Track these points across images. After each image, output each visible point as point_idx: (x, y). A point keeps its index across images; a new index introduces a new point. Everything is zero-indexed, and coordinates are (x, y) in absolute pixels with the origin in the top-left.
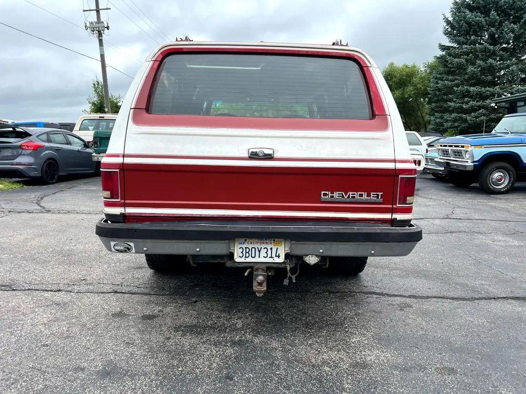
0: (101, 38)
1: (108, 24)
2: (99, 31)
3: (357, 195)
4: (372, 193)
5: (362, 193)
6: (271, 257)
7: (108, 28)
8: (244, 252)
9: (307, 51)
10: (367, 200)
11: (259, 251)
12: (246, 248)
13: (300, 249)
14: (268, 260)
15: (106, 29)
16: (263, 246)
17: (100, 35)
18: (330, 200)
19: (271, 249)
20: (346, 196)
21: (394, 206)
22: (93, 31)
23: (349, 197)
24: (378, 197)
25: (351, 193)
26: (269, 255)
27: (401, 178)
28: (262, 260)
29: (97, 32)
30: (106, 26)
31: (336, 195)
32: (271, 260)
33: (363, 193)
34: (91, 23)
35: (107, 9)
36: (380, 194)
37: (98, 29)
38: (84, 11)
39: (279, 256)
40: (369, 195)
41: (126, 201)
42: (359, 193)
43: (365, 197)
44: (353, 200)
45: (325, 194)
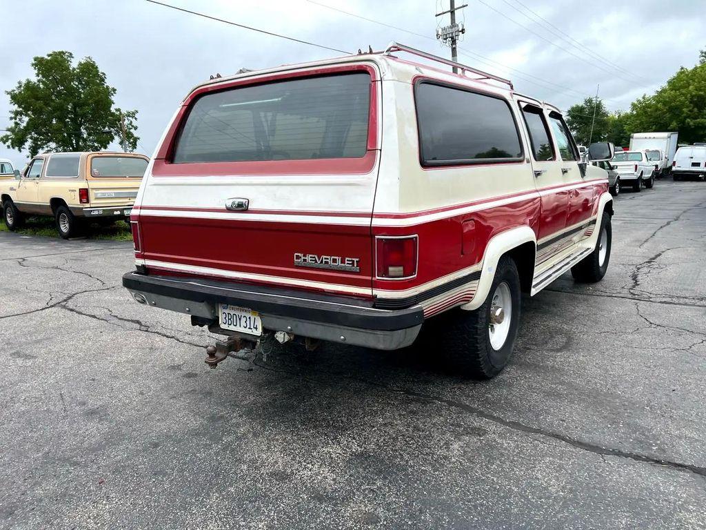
0: (454, 46)
1: (463, 26)
2: (452, 38)
3: (330, 259)
4: (347, 259)
5: (335, 258)
6: (249, 328)
7: (463, 31)
8: (227, 318)
9: (316, 71)
10: (341, 267)
11: (240, 319)
12: (228, 314)
13: (274, 322)
14: (247, 331)
15: (461, 33)
16: (244, 314)
17: (454, 42)
18: (303, 265)
19: (250, 318)
20: (319, 259)
21: (373, 279)
22: (446, 39)
23: (322, 262)
24: (353, 264)
25: (324, 257)
26: (248, 327)
27: (378, 239)
28: (242, 330)
29: (450, 39)
30: (460, 30)
31: (309, 258)
32: (249, 332)
33: (337, 258)
34: (444, 29)
35: (464, 6)
36: (355, 260)
37: (450, 35)
38: (437, 16)
39: (256, 328)
40: (343, 262)
41: (145, 254)
42: (332, 257)
43: (339, 263)
44: (326, 266)
45: (298, 257)
